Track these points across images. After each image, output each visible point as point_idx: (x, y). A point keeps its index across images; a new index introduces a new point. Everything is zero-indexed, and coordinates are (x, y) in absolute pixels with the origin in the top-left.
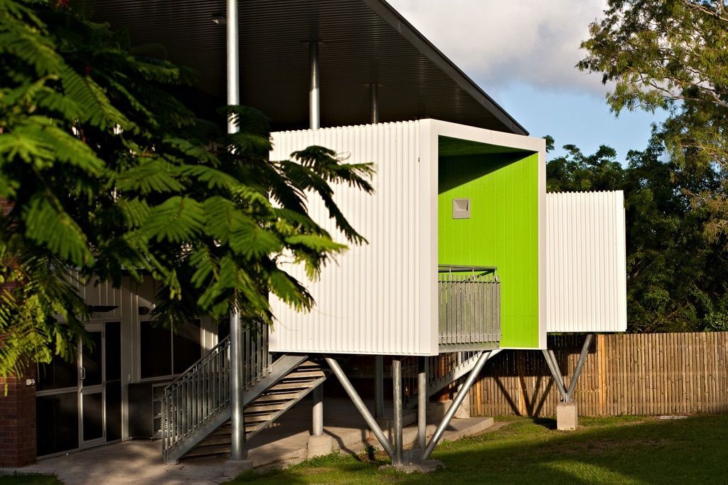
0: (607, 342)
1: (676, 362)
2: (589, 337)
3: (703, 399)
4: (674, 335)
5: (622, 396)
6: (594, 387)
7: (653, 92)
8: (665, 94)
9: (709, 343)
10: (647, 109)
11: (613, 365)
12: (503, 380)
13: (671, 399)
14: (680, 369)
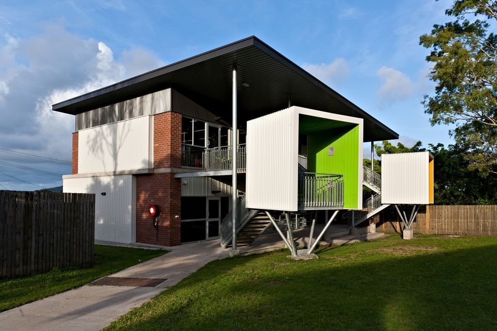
0: (430, 209)
1: (456, 216)
2: (415, 206)
3: (468, 230)
4: (456, 206)
5: (435, 227)
6: (425, 224)
7: (448, 118)
8: (453, 118)
9: (470, 209)
10: (446, 124)
11: (432, 217)
12: (393, 223)
13: (454, 229)
14: (458, 218)
